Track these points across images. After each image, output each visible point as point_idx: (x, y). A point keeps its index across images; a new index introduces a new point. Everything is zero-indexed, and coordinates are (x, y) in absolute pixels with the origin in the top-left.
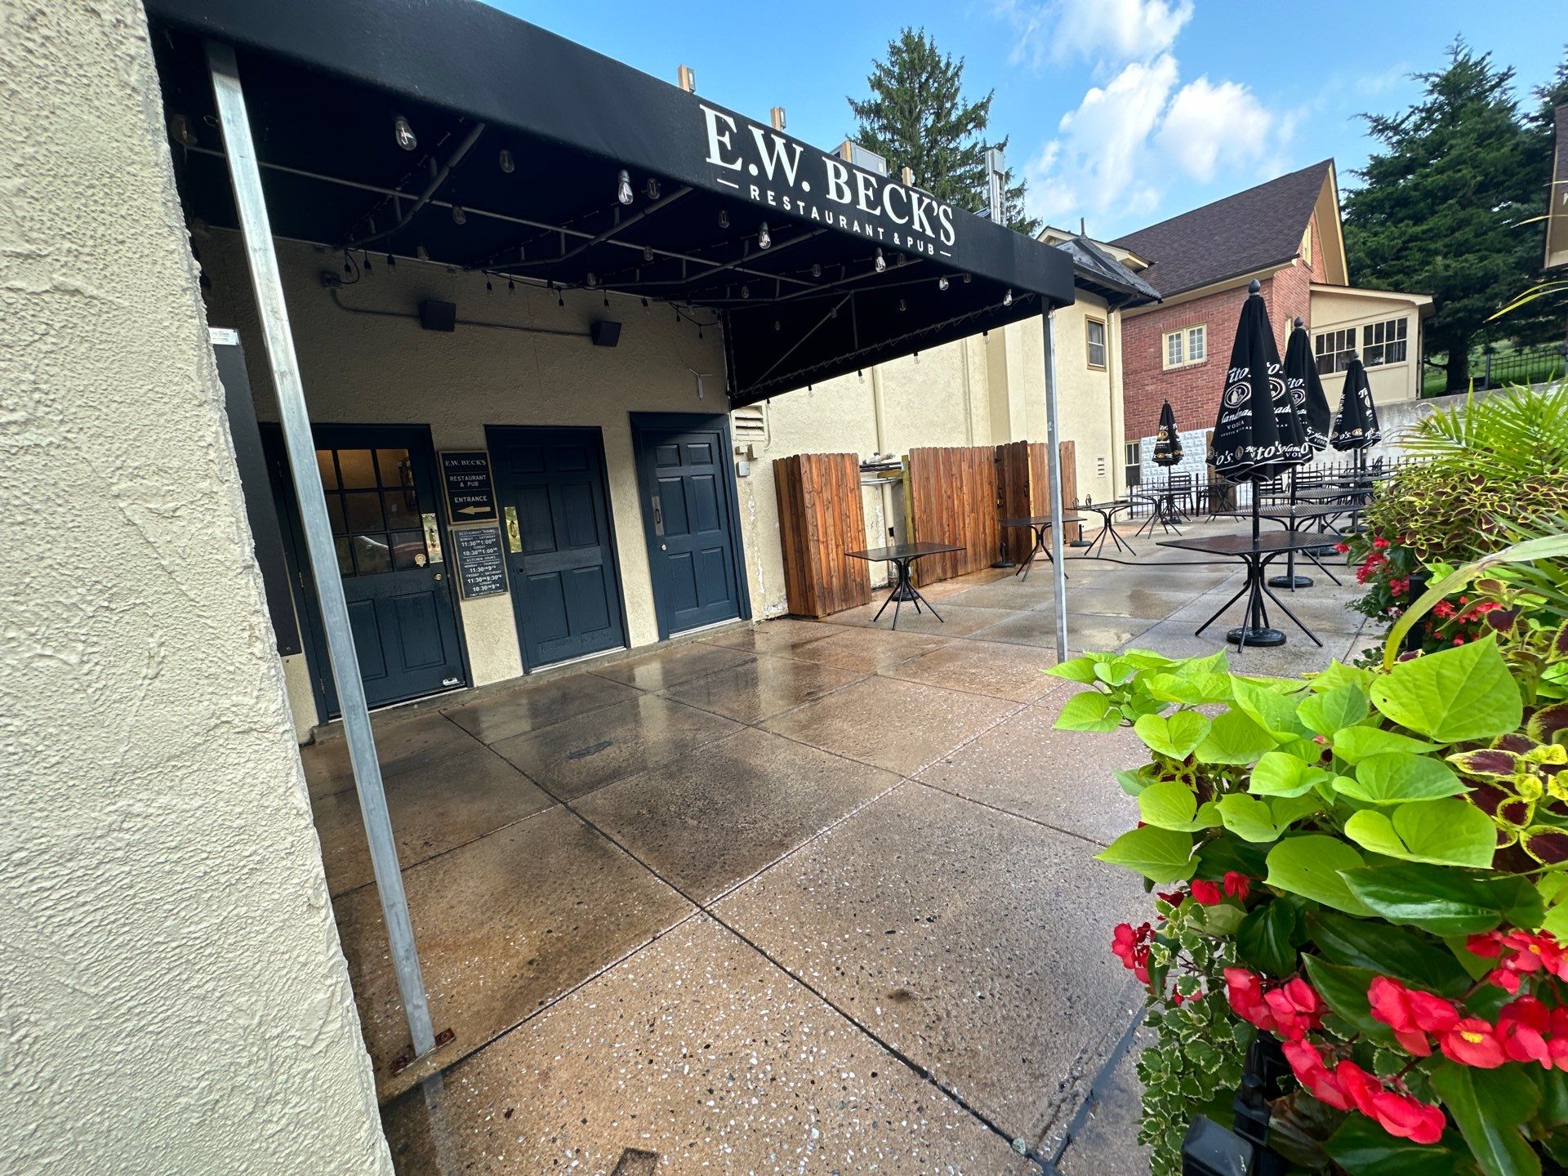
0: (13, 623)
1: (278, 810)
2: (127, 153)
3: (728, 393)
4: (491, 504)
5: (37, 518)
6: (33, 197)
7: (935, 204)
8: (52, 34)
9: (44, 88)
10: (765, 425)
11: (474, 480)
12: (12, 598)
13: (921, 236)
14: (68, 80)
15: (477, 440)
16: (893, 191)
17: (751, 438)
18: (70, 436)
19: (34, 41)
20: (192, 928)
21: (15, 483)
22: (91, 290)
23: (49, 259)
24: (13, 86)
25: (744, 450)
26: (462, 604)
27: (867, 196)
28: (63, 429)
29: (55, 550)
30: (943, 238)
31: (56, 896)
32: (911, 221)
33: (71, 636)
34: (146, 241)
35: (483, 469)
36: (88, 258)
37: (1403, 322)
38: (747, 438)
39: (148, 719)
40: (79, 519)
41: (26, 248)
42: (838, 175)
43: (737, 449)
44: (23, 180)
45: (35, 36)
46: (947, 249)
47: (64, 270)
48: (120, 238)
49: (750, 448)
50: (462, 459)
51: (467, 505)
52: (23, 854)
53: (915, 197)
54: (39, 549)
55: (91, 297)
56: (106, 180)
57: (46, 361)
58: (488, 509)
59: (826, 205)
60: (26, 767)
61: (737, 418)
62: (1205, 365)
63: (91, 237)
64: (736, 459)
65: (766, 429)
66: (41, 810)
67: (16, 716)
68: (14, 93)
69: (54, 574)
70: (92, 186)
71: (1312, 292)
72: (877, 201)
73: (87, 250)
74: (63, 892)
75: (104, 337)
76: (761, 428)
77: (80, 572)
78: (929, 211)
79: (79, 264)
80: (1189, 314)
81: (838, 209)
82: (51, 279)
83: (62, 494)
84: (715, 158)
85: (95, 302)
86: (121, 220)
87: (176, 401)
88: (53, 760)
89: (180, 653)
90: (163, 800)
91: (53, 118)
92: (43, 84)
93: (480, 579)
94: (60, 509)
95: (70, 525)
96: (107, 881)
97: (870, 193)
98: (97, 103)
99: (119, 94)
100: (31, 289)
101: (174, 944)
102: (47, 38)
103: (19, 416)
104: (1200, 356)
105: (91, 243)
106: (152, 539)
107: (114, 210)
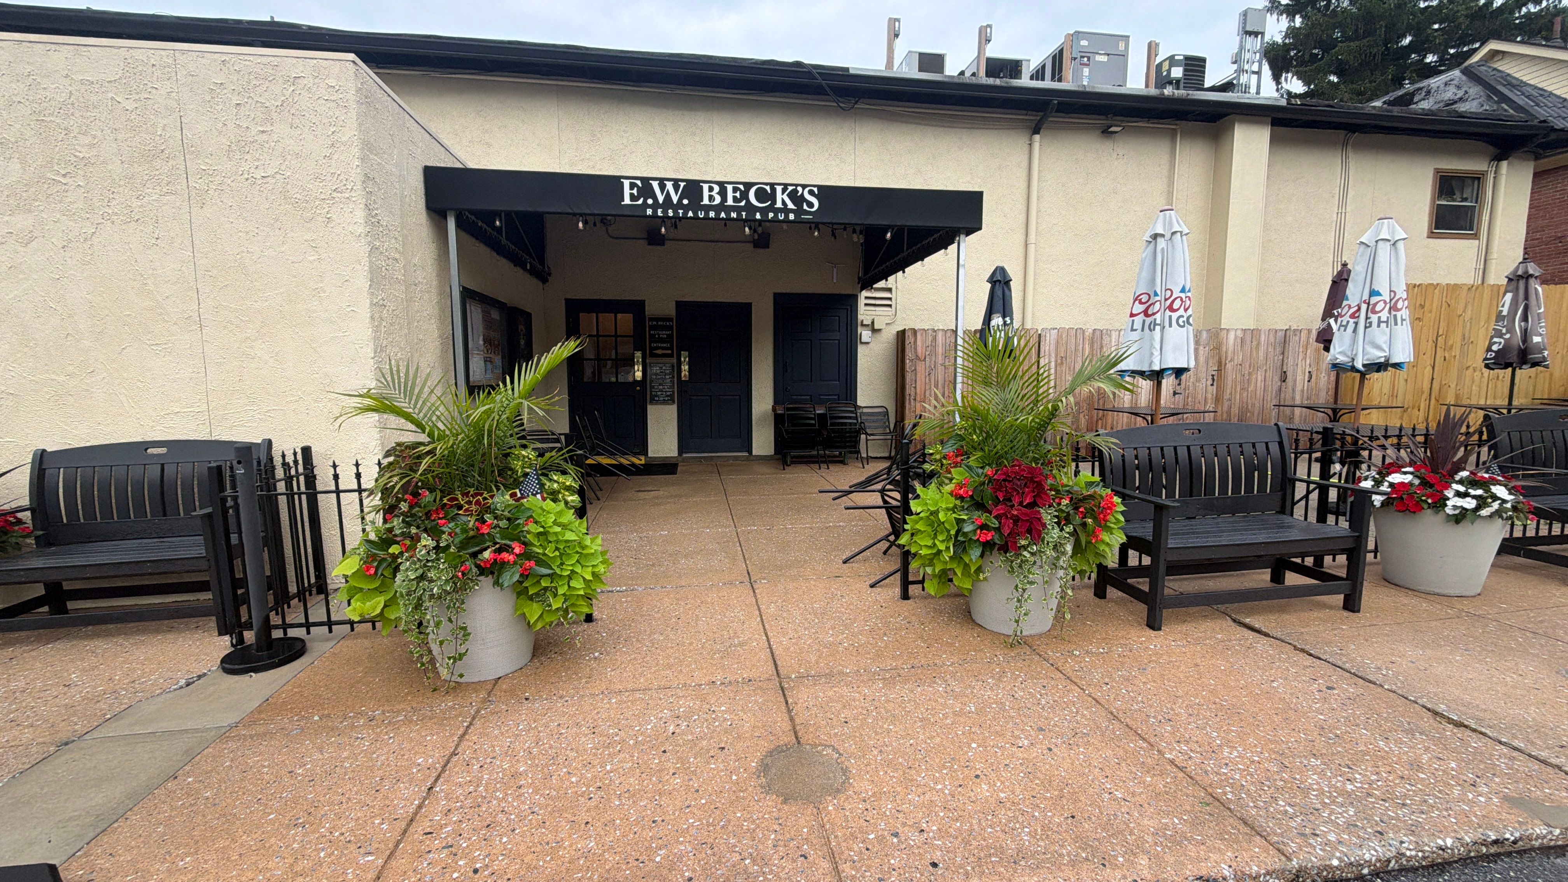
3: (860, 277)
4: (671, 348)
7: (799, 189)
10: (893, 303)
11: (664, 334)
15: (670, 310)
16: (761, 188)
17: (877, 313)
25: (868, 322)
26: (649, 407)
27: (735, 196)
35: (670, 328)
38: (873, 313)
43: (862, 321)
46: (808, 213)
49: (874, 321)
50: (661, 322)
51: (658, 348)
53: (779, 188)
58: (670, 352)
59: (699, 208)
61: (866, 298)
64: (860, 330)
65: (893, 306)
72: (743, 198)
76: (890, 306)
78: (793, 194)
81: (709, 208)
84: (627, 201)
93: (659, 393)
97: (738, 194)
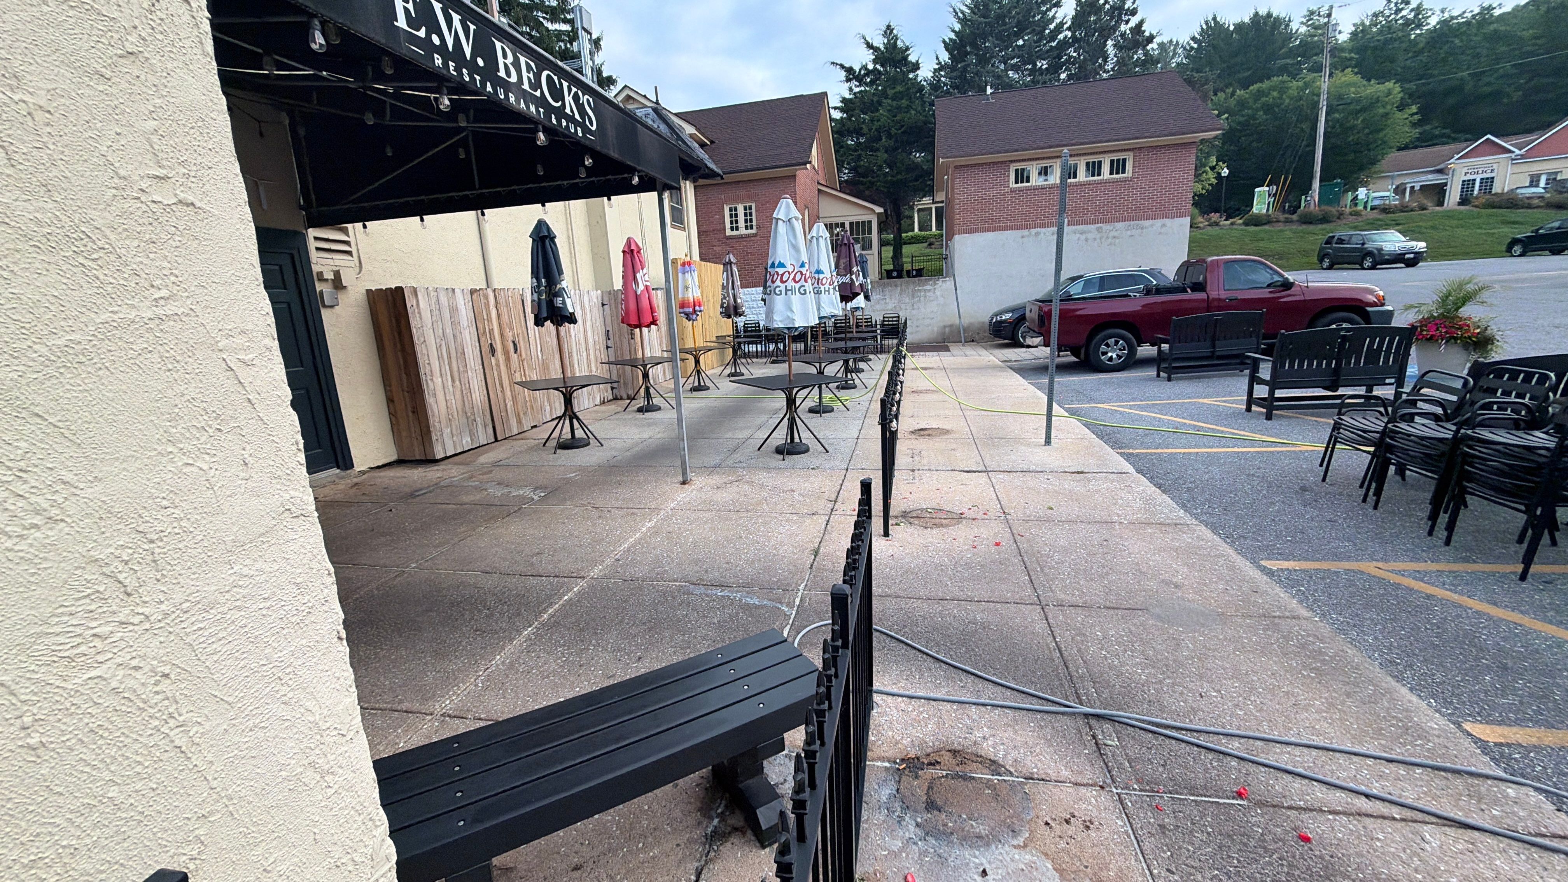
0: (170, 441)
1: (318, 571)
2: (210, 104)
3: (301, 208)
5: (178, 367)
6: (162, 135)
7: (580, 93)
8: (164, 17)
9: (163, 56)
10: (353, 249)
12: (169, 424)
13: (571, 119)
14: (174, 50)
16: (548, 76)
17: (337, 263)
18: (193, 307)
19: (154, 21)
20: (280, 654)
21: (165, 341)
22: (198, 204)
23: (173, 180)
24: (146, 55)
25: (329, 276)
27: (529, 78)
28: (189, 302)
29: (190, 389)
30: (587, 123)
31: (207, 633)
32: (564, 105)
33: (202, 450)
34: (223, 167)
36: (193, 180)
37: (870, 222)
38: (331, 262)
39: (247, 508)
40: (201, 367)
41: (161, 172)
42: (505, 56)
43: (320, 274)
44: (156, 123)
45: (155, 18)
46: (591, 132)
47: (182, 188)
48: (210, 165)
49: (337, 274)
52: (188, 604)
53: (565, 84)
54: (182, 388)
55: (199, 208)
56: (200, 124)
57: (176, 253)
59: (499, 82)
60: (185, 543)
61: (316, 238)
62: (755, 235)
63: (195, 164)
64: (319, 287)
65: (355, 253)
66: (194, 574)
67: (176, 507)
68: (147, 59)
69: (190, 406)
70: (192, 128)
71: (819, 191)
72: (536, 85)
73: (192, 174)
74: (211, 631)
75: (206, 236)
76: (349, 253)
77: (204, 404)
78: (576, 98)
79: (190, 184)
80: (742, 192)
81: (506, 85)
82: (176, 195)
83: (191, 349)
84: (402, 22)
85: (201, 211)
86: (209, 152)
87: (247, 282)
88: (200, 538)
89: (261, 461)
90: (258, 565)
91: (169, 79)
92: (162, 54)
94: (190, 360)
95: (197, 371)
96: (233, 622)
97: (531, 75)
98: (191, 67)
99: (204, 61)
100: (166, 203)
101: (271, 666)
102: (162, 20)
103: (164, 293)
104: (752, 228)
105: (194, 168)
106: (242, 381)
107: (205, 145)
